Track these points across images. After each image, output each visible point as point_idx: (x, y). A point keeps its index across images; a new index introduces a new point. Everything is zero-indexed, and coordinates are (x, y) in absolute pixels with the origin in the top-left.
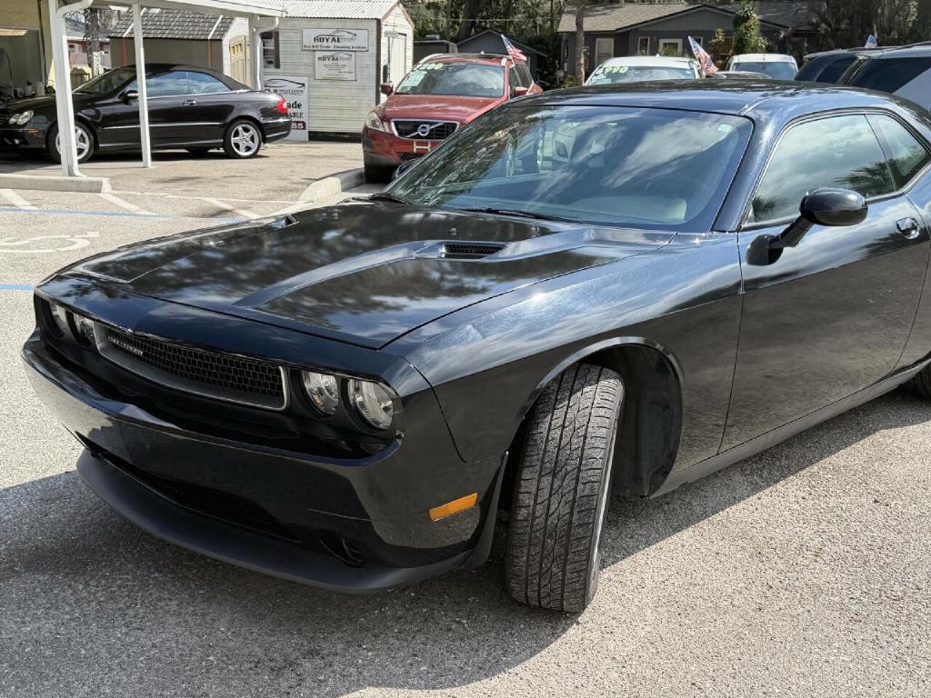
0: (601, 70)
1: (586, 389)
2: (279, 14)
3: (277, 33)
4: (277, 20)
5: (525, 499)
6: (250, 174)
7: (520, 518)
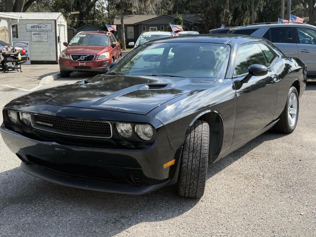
0: (142, 36)
1: (199, 126)
2: (19, 18)
3: (16, 26)
4: (18, 20)
5: (185, 160)
6: (15, 76)
7: (183, 167)
